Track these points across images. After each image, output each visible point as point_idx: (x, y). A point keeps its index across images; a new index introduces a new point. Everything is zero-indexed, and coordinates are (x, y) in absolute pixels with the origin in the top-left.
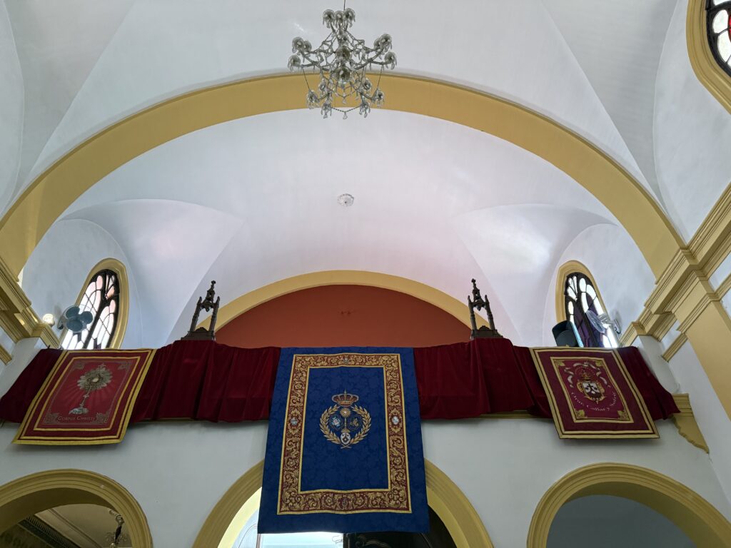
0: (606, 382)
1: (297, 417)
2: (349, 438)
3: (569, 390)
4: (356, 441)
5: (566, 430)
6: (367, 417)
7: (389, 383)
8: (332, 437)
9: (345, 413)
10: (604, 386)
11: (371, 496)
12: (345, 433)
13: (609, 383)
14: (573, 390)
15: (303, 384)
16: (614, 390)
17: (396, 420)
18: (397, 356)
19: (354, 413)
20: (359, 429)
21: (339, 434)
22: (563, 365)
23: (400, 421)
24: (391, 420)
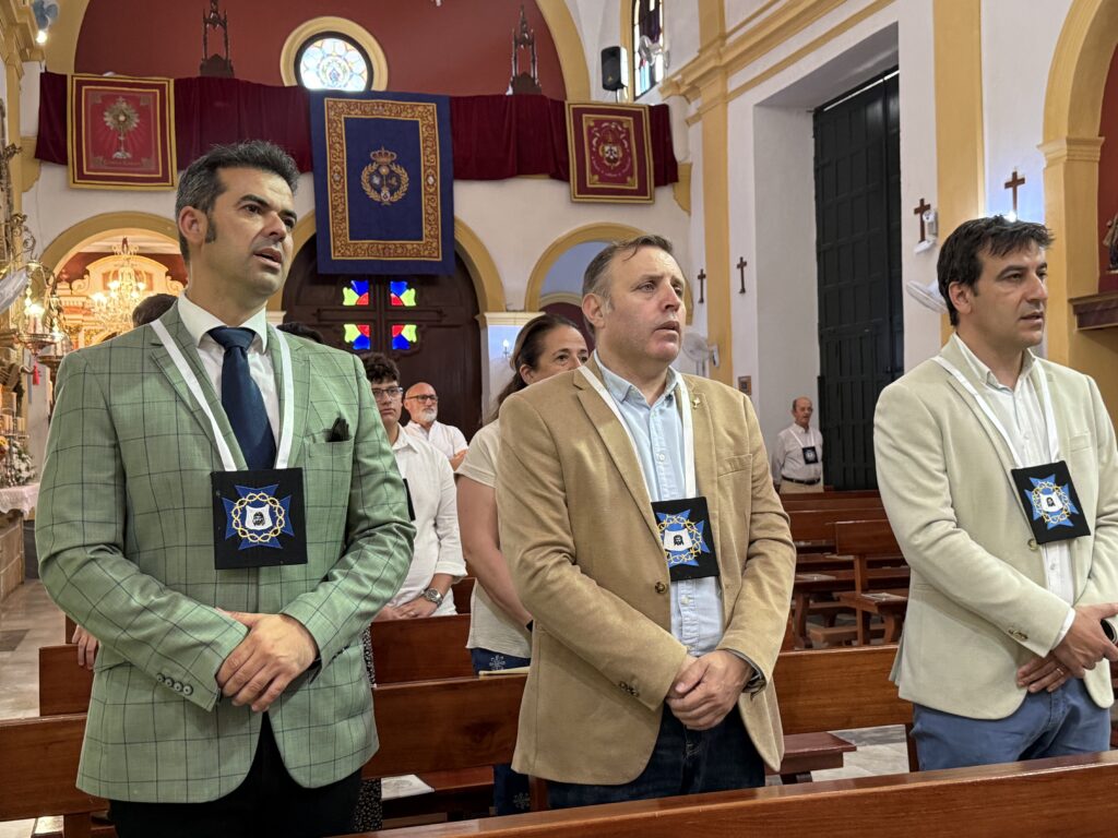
0: (626, 145)
1: (339, 173)
2: (388, 195)
3: (592, 153)
4: (396, 198)
5: (579, 193)
6: (405, 177)
7: (425, 140)
8: (373, 195)
9: (384, 171)
10: (624, 150)
11: (409, 247)
12: (385, 191)
13: (630, 147)
14: (594, 154)
15: (340, 136)
16: (631, 154)
17: (431, 180)
18: (432, 106)
19: (392, 172)
20: (398, 188)
21: (379, 192)
22: (592, 124)
23: (435, 180)
24: (426, 179)
